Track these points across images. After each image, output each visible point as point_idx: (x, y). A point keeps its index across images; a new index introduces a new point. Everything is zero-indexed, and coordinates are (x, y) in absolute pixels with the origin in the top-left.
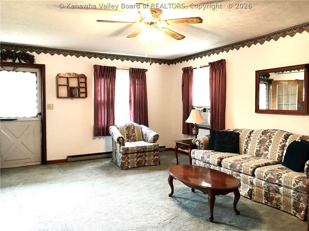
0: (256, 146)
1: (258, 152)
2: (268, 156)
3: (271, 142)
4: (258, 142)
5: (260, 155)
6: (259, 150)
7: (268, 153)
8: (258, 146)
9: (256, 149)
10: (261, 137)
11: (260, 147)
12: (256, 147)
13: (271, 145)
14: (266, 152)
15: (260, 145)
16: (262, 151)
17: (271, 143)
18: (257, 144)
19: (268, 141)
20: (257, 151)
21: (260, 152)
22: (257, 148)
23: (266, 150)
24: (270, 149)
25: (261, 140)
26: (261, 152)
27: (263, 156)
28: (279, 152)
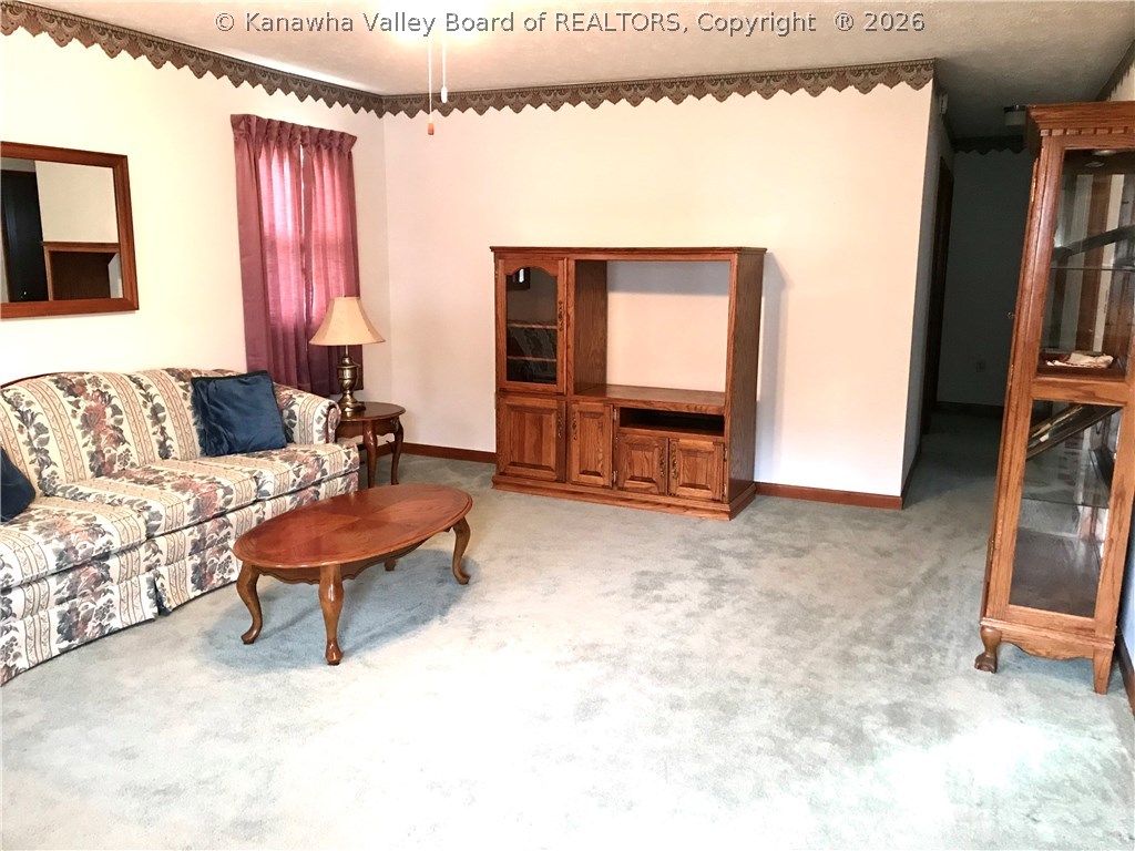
0: (82, 442)
1: (98, 459)
2: (132, 460)
3: (116, 411)
4: (81, 427)
5: (107, 466)
6: (96, 452)
7: (128, 450)
8: (86, 440)
9: (84, 451)
10: (76, 404)
11: (96, 441)
12: (81, 445)
13: (122, 420)
14: (122, 449)
15: (92, 432)
16: (110, 451)
17: (120, 413)
18: (79, 433)
19: (109, 411)
20: (93, 456)
21: (103, 456)
22: (87, 449)
23: (120, 440)
24: (127, 435)
25: (84, 416)
26: (107, 456)
27: (118, 463)
28: (154, 434)
